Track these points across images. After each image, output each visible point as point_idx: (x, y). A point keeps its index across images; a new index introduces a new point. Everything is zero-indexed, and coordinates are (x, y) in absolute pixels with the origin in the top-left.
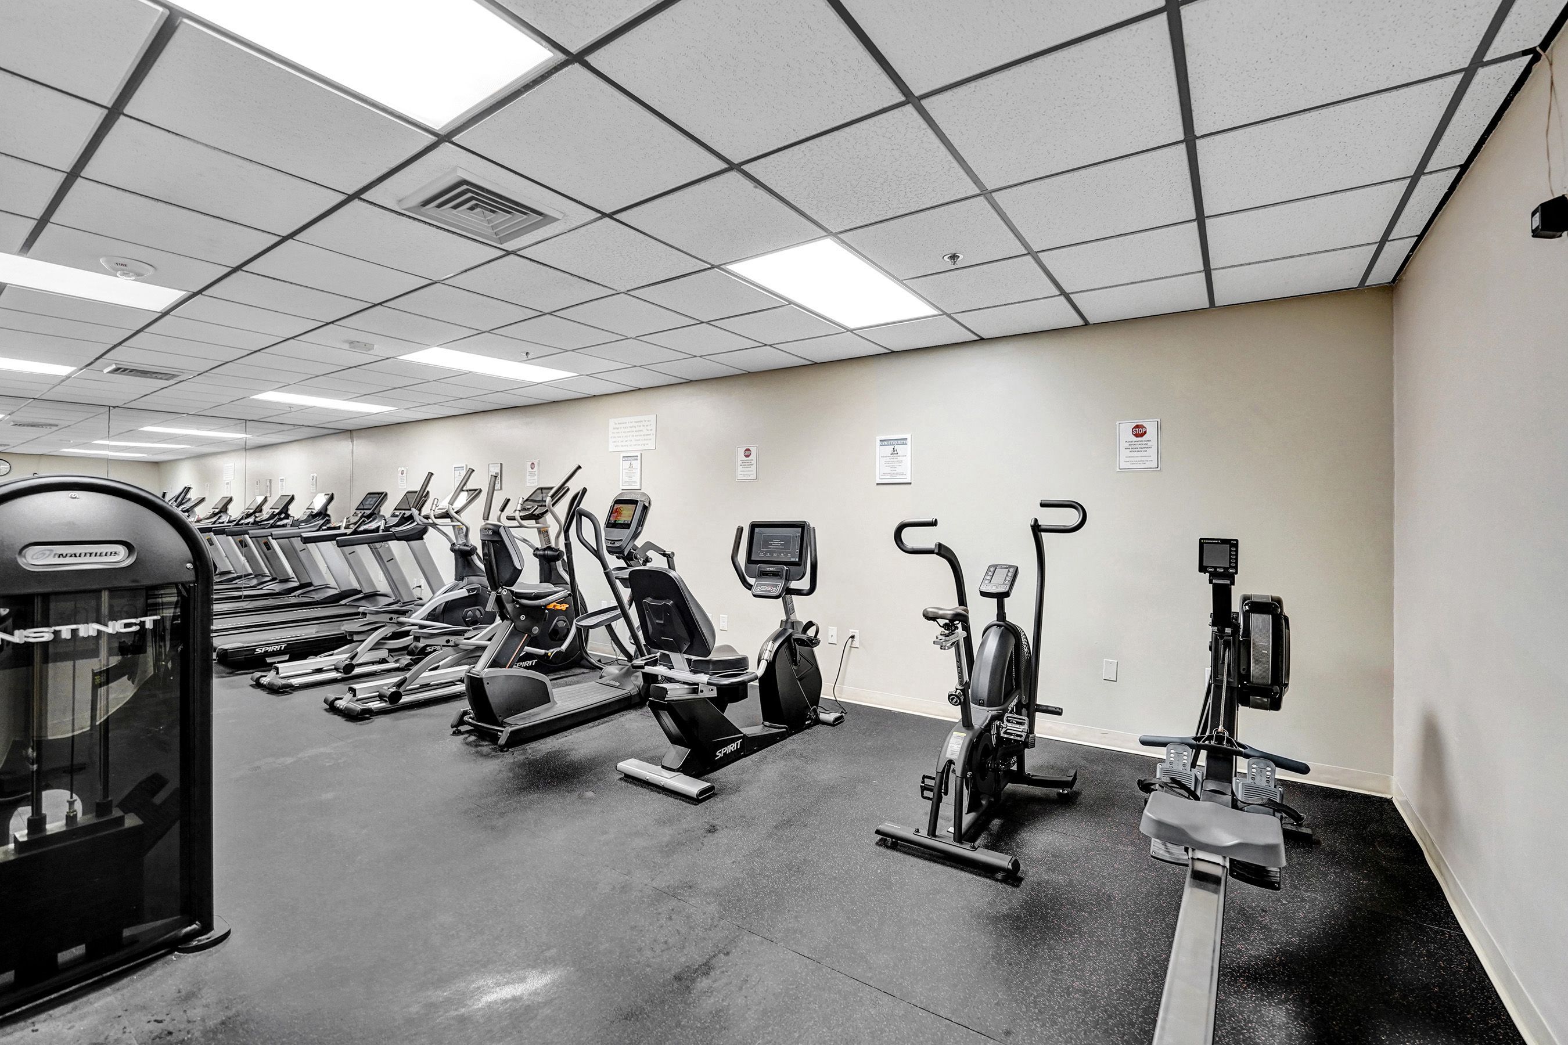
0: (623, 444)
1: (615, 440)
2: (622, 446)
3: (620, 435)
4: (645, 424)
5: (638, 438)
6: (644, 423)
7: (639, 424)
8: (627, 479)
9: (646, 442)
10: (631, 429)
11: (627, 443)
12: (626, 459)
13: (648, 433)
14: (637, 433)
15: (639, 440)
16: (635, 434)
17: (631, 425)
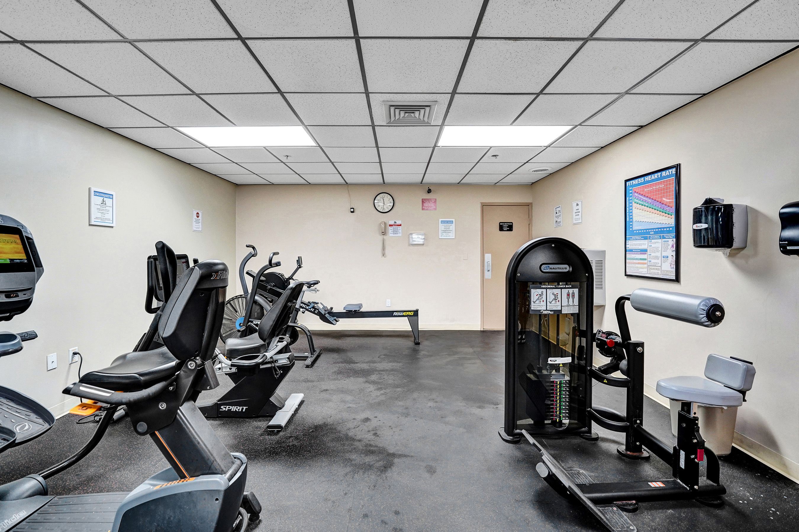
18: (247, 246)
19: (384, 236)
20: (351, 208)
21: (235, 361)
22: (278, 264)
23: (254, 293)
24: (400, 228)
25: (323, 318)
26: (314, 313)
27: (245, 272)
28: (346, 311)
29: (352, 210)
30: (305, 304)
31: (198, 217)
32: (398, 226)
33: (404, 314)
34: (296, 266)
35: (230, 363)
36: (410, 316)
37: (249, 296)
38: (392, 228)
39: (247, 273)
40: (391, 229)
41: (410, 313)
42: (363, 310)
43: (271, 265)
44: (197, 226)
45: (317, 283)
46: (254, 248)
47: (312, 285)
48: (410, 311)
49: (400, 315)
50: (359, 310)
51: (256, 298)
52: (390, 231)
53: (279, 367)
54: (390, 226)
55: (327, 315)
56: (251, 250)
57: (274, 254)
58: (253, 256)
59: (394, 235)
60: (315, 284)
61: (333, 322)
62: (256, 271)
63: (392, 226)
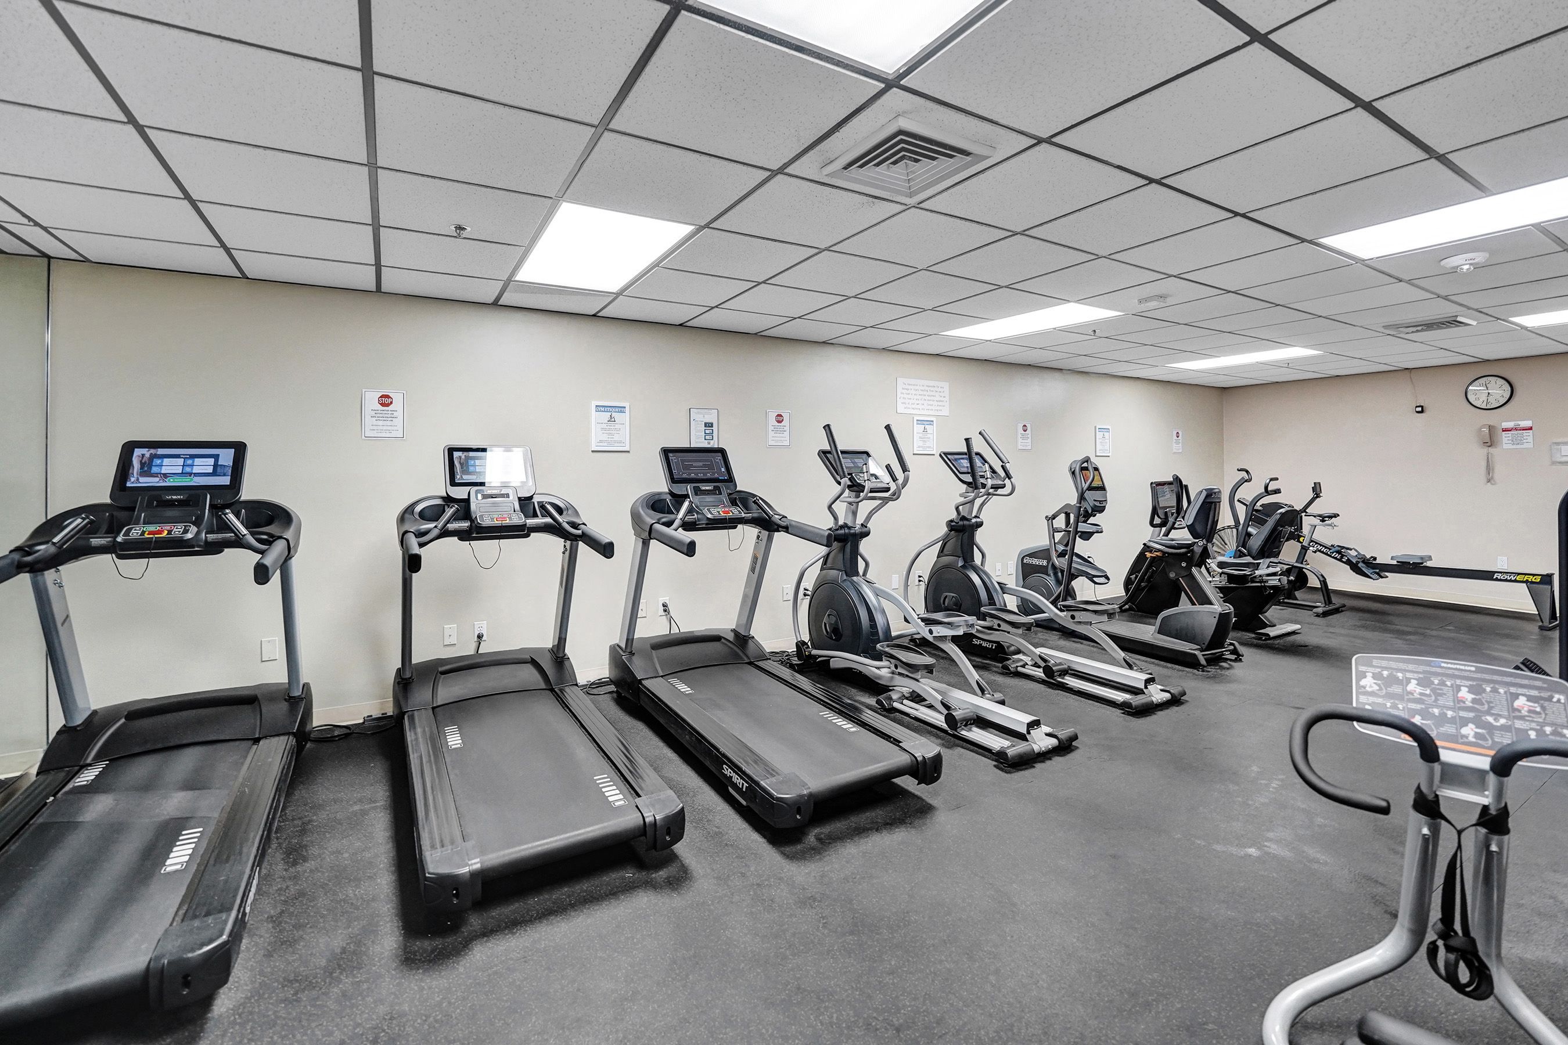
0: (913, 406)
1: (904, 401)
2: (913, 409)
3: (909, 396)
4: (940, 389)
5: (931, 403)
6: (936, 389)
7: (932, 389)
8: (921, 444)
9: (941, 408)
10: (921, 393)
11: (917, 407)
12: (920, 422)
13: (942, 399)
14: (929, 398)
15: (932, 405)
16: (927, 398)
17: (923, 388)
18: (1238, 470)
19: (1490, 448)
20: (1417, 407)
21: (1225, 570)
22: (1277, 491)
23: (1247, 525)
24: (1528, 434)
25: (1355, 568)
26: (1340, 560)
27: (1236, 499)
28: (1398, 562)
29: (1419, 409)
30: (1326, 547)
31: (1178, 437)
32: (1523, 430)
33: (1518, 578)
34: (1311, 495)
35: (1220, 571)
36: (1532, 582)
37: (1241, 526)
38: (1510, 435)
39: (1239, 501)
40: (1507, 435)
41: (1530, 578)
42: (1429, 564)
43: (1267, 492)
44: (1177, 447)
45: (1336, 516)
46: (1247, 472)
47: (1327, 519)
48: (1534, 575)
49: (1509, 579)
50: (1422, 563)
51: (1250, 529)
52: (1505, 440)
53: (1268, 586)
54: (1503, 431)
55: (1361, 565)
56: (1244, 474)
57: (1272, 480)
58: (1246, 481)
59: (1515, 447)
60: (1330, 517)
61: (1371, 576)
62: (1249, 498)
63: (1510, 430)
